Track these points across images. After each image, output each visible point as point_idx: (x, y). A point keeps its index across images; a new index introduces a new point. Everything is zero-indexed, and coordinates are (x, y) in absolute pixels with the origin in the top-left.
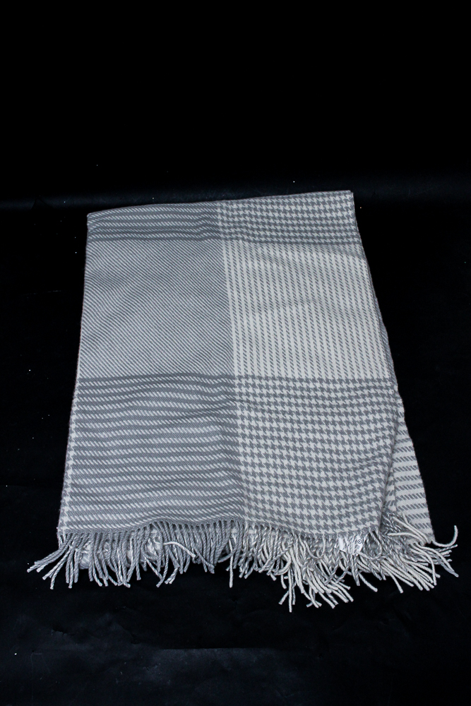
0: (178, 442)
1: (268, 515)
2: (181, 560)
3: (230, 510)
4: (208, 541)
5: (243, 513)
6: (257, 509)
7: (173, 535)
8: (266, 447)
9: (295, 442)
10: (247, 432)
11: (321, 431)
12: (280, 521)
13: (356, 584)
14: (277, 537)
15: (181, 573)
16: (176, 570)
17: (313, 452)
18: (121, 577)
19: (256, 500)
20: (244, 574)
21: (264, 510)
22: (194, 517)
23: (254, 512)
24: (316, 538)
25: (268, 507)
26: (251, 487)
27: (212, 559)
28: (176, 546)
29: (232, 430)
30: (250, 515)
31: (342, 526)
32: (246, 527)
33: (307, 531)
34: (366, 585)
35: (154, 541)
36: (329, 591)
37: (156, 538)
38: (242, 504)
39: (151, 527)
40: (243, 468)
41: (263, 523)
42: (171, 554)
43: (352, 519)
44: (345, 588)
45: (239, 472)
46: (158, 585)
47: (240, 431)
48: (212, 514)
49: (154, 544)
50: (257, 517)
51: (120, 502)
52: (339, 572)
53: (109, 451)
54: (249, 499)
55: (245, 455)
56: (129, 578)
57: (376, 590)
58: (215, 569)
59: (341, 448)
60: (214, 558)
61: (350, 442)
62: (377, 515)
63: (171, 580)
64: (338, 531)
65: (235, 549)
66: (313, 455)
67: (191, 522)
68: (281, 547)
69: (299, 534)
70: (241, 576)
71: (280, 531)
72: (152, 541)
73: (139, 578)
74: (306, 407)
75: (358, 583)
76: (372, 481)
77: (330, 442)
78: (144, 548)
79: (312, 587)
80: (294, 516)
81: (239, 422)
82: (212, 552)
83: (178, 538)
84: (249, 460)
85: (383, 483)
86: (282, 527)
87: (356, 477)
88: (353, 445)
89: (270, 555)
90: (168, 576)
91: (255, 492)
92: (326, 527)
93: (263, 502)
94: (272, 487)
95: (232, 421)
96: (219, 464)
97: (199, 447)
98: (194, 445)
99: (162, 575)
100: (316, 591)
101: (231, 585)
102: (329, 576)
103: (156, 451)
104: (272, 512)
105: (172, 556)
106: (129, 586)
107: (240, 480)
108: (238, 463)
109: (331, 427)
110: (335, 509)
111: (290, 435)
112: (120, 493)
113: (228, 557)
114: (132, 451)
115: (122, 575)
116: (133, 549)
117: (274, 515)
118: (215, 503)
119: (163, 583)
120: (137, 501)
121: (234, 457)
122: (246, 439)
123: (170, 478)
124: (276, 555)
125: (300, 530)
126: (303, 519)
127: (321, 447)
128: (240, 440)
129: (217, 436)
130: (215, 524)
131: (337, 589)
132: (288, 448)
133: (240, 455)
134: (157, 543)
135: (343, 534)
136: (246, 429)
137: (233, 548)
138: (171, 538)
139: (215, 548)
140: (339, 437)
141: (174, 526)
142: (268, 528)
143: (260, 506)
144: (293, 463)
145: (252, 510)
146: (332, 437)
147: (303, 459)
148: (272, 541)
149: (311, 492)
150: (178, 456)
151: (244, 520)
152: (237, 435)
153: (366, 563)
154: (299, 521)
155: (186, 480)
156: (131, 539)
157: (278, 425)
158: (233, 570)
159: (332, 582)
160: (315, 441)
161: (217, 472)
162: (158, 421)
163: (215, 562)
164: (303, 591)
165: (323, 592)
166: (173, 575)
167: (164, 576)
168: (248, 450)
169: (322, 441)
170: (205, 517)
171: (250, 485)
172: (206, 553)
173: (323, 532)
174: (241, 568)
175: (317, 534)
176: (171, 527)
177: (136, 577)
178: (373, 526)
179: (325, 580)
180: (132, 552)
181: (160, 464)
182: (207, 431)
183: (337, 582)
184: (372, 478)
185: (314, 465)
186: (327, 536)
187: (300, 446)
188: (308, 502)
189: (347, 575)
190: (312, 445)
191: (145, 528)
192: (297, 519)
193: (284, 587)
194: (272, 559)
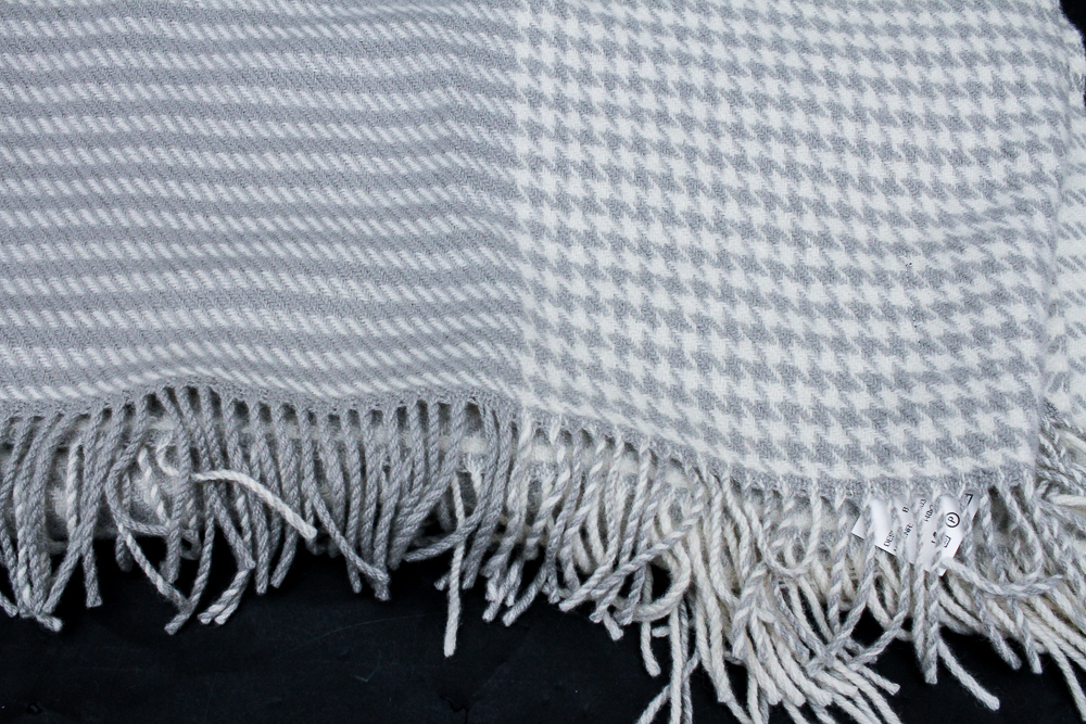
0: (297, 102)
1: (612, 392)
2: (262, 542)
3: (466, 364)
4: (371, 479)
5: (515, 377)
6: (567, 363)
7: (232, 444)
8: (614, 142)
9: (717, 135)
10: (548, 86)
11: (811, 107)
12: (655, 417)
13: (921, 677)
14: (642, 484)
15: (261, 589)
16: (241, 576)
17: (783, 174)
18: (26, 592)
19: (566, 331)
20: (504, 609)
21: (595, 371)
22: (325, 376)
23: (556, 377)
24: (785, 492)
25: (609, 359)
26: (552, 282)
27: (380, 549)
28: (244, 489)
29: (493, 75)
30: (542, 389)
31: (885, 454)
32: (526, 433)
33: (752, 461)
34: (956, 681)
35: (161, 460)
36: (822, 698)
37: (171, 452)
38: (515, 341)
39: (154, 405)
40: (524, 211)
41: (589, 420)
42: (223, 515)
43: (926, 431)
44: (882, 691)
45: (511, 223)
46: (172, 627)
47: (522, 80)
48: (394, 373)
49: (159, 474)
50: (570, 395)
51: (55, 303)
52: (868, 630)
53: (49, 117)
54: (541, 325)
55: (536, 164)
56: (54, 598)
57: (993, 702)
58: (392, 587)
59: (876, 170)
60: (389, 547)
61: (912, 154)
62: (1026, 427)
63: (220, 611)
64: (870, 472)
65: (475, 518)
66: (781, 186)
67: (309, 399)
68: (657, 523)
69: (726, 475)
70: (488, 615)
71: (655, 459)
72: (152, 459)
73: (93, 599)
74: (759, 23)
75: (931, 675)
76: (1000, 297)
77: (839, 145)
78: (119, 487)
79: (757, 678)
80: (706, 400)
81: (523, 50)
82: (385, 520)
83: (253, 455)
84: (549, 183)
85: (1039, 307)
86: (661, 443)
87: (936, 278)
88: (920, 163)
89: (612, 548)
90: (211, 595)
91: (565, 300)
92: (823, 453)
93: (593, 339)
94: (629, 286)
95: (496, 44)
96: (437, 189)
97: (371, 126)
98: (355, 118)
99: (187, 593)
100: (774, 697)
101: (450, 647)
102: (825, 641)
103: (216, 128)
104: (624, 380)
105: (227, 525)
106: (57, 625)
107: (513, 251)
108: (509, 191)
109: (846, 97)
110: (857, 388)
111: (699, 110)
112: (61, 269)
113: (444, 545)
114: (129, 122)
115: (30, 582)
116: (79, 486)
117: (634, 392)
118: (410, 331)
119: (193, 620)
120: (119, 302)
121: (494, 170)
122: (543, 110)
123: (254, 228)
124: (633, 553)
125: (727, 456)
126: (738, 413)
127: (809, 162)
128: (522, 112)
129: (438, 91)
130: (402, 413)
131: (852, 691)
132: (691, 153)
133: (515, 163)
134: (170, 471)
135: (890, 486)
136: (543, 77)
137: (468, 513)
138: (224, 454)
139: (397, 509)
140: (873, 134)
141: (241, 409)
142: (611, 442)
143: (581, 352)
144: (707, 207)
145: (550, 367)
146: (850, 130)
147: (744, 196)
148: (621, 497)
149: (770, 318)
150: (291, 152)
151: (517, 408)
152: (510, 93)
153: (967, 602)
154: (723, 422)
155: (311, 237)
156: (74, 447)
157: (659, 71)
158: (463, 593)
159: (837, 664)
160: (788, 137)
161: (428, 218)
162: (235, 28)
163: (395, 561)
164: (725, 694)
165: (800, 700)
166: (230, 593)
167: (196, 597)
168: (548, 149)
169: (814, 141)
170: (367, 380)
171: (547, 273)
172: (360, 524)
173: (812, 470)
174: (491, 587)
175: (789, 478)
176: (228, 412)
177: (83, 594)
178: (1013, 469)
179: (812, 654)
180: (71, 498)
181: (225, 177)
182: (405, 72)
183: (855, 666)
184: (999, 284)
185: (784, 221)
186: (827, 487)
187: (733, 152)
188: (760, 353)
189: (896, 641)
190: (778, 152)
191: (129, 410)
192: (717, 413)
193: (653, 668)
194: (616, 565)
